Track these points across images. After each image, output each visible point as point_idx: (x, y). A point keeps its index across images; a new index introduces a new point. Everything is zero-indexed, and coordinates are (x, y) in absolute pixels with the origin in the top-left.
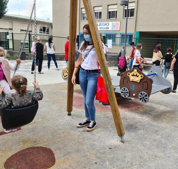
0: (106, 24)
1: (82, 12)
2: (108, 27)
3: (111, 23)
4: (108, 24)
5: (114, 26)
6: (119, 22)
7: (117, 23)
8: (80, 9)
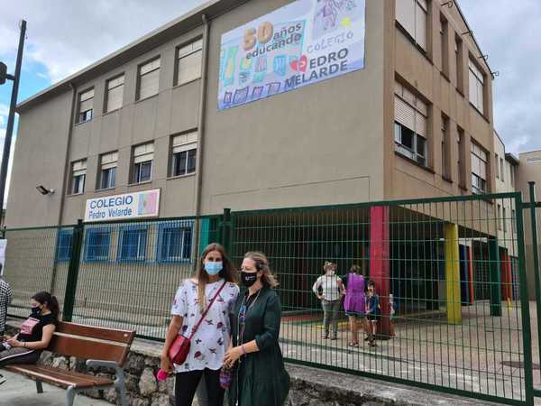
0: (124, 201)
1: (72, 172)
2: (130, 207)
3: (136, 195)
4: (129, 200)
5: (145, 204)
6: (158, 190)
7: (152, 194)
8: (69, 164)
